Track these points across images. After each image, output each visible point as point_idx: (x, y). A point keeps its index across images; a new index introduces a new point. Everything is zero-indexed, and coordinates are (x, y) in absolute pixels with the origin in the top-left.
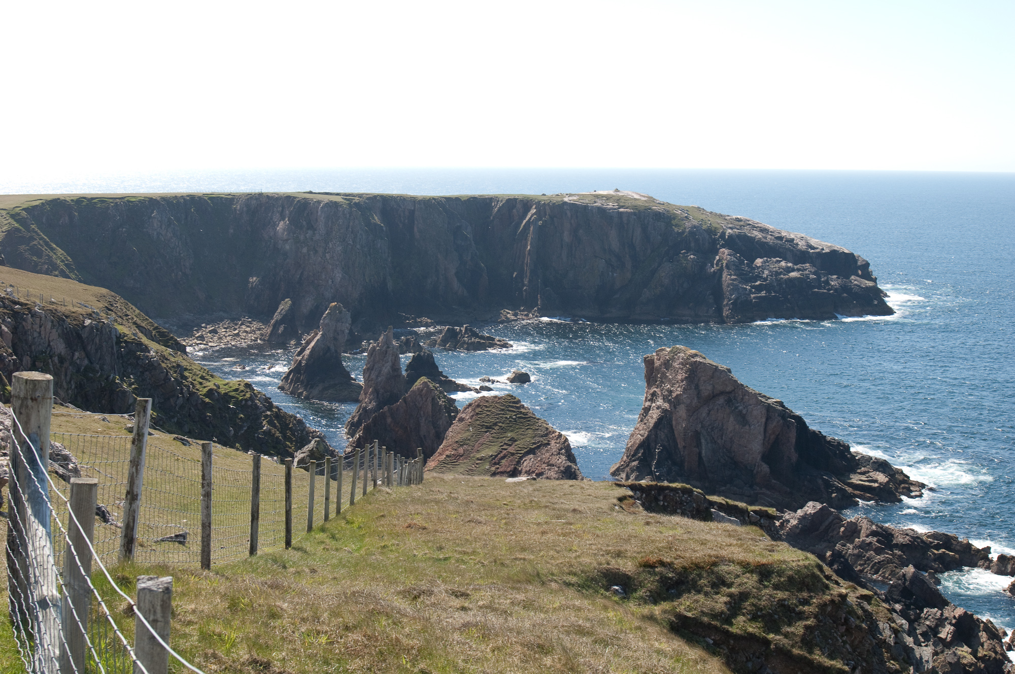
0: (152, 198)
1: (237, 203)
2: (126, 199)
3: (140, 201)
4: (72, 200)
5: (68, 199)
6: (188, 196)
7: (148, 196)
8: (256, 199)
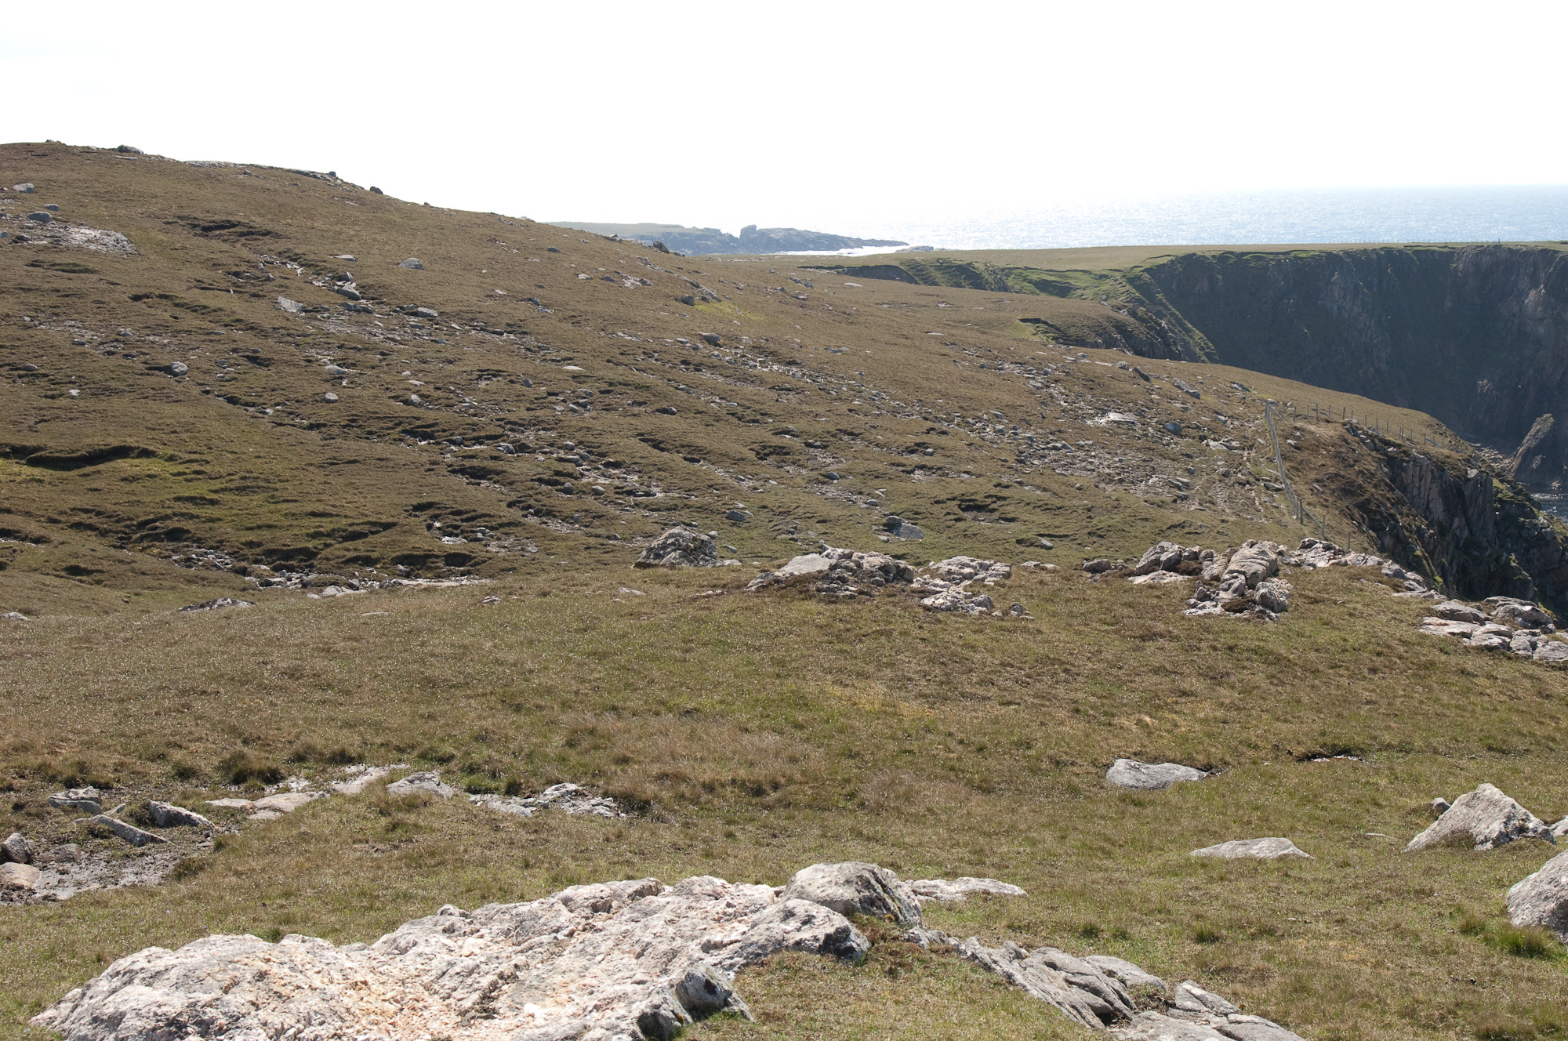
0: (1331, 253)
1: (1458, 259)
2: (1292, 255)
3: (1313, 258)
4: (1214, 256)
5: (1207, 254)
6: (1382, 249)
7: (1324, 249)
8: (1491, 254)
